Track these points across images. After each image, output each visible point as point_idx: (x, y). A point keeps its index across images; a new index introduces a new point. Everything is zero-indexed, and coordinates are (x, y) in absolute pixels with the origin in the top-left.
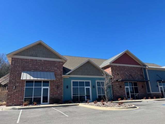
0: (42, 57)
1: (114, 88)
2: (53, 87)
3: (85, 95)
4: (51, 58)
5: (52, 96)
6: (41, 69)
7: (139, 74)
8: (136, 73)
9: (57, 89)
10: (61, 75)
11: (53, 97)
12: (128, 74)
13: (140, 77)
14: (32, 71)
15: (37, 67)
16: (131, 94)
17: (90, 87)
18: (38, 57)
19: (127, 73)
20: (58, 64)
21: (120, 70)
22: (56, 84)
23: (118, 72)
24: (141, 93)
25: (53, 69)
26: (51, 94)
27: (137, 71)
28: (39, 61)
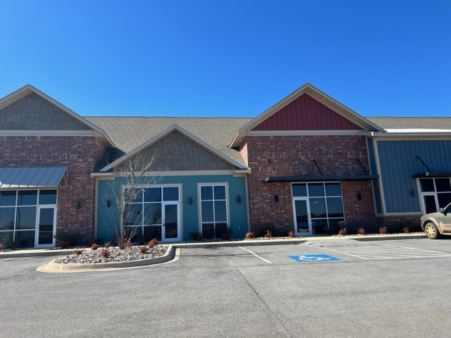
0: (37, 129)
1: (254, 204)
2: (67, 205)
3: (162, 225)
4: (62, 128)
5: (62, 227)
6: (34, 160)
7: (349, 156)
8: (340, 154)
9: (75, 209)
10: (89, 173)
11: (67, 231)
12: (308, 158)
13: (353, 168)
14: (11, 167)
15: (25, 154)
16: (312, 220)
17: (179, 204)
18: (26, 129)
19: (302, 158)
20: (81, 144)
21: (279, 148)
22: (75, 198)
23: (271, 155)
24: (352, 217)
25: (66, 158)
26: (60, 222)
27: (341, 149)
28: (29, 141)
